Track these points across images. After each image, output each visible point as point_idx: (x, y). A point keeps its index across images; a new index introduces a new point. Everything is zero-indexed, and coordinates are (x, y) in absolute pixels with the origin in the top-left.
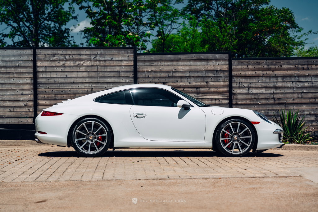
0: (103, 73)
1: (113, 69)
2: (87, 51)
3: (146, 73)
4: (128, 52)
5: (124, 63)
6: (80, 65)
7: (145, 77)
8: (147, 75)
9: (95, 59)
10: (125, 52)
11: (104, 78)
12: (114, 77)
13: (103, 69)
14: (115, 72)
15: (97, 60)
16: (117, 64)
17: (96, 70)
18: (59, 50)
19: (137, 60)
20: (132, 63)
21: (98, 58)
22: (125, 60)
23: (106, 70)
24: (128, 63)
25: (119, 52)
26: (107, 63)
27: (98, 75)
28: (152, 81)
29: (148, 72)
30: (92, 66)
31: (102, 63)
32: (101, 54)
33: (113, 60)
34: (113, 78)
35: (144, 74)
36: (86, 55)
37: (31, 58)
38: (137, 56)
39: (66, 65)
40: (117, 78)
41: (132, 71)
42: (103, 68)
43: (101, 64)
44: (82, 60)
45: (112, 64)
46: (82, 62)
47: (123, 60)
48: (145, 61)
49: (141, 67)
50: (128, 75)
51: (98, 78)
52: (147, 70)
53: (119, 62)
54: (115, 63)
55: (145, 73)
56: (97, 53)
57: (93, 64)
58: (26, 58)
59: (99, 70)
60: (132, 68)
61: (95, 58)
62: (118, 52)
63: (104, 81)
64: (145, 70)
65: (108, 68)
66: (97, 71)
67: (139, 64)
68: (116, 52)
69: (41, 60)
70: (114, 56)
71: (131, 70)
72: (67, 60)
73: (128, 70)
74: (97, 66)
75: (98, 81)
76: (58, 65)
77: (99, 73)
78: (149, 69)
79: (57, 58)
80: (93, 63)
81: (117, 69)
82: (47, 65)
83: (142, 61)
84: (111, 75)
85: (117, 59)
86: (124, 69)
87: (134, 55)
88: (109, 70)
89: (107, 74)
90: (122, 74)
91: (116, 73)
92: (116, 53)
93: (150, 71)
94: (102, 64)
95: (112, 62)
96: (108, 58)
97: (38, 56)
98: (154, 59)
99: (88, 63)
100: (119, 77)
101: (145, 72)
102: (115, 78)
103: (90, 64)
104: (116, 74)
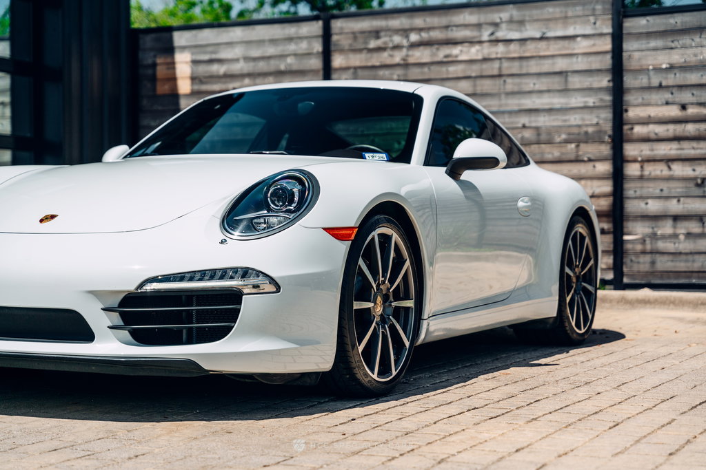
0: (517, 80)
1: (546, 66)
2: (471, 14)
3: (652, 73)
4: (594, 10)
5: (582, 45)
6: (450, 59)
7: (649, 88)
8: (655, 82)
9: (493, 38)
10: (584, 10)
11: (518, 96)
12: (549, 91)
13: (515, 68)
14: (553, 76)
15: (498, 41)
16: (560, 49)
17: (496, 72)
18: (393, 18)
19: (624, 32)
20: (606, 44)
21: (500, 34)
22: (584, 36)
23: (524, 71)
24: (594, 45)
25: (566, 12)
26: (531, 49)
27: (502, 87)
28: (670, 100)
29: (658, 70)
30: (485, 60)
31: (514, 50)
32: (511, 21)
33: (547, 39)
34: (546, 95)
35: (646, 77)
36: (466, 26)
37: (318, 47)
38: (625, 20)
39: (411, 60)
40: (557, 94)
41: (607, 70)
42: (516, 64)
43: (509, 52)
44: (455, 43)
45: (545, 50)
46: (455, 50)
47: (577, 36)
48: (649, 35)
49: (636, 55)
50: (596, 85)
51: (503, 96)
52: (655, 62)
53: (565, 43)
54: (554, 48)
55: (649, 75)
56: (501, 19)
57: (489, 54)
58: (304, 46)
59: (505, 72)
60: (607, 61)
61: (492, 34)
62: (561, 12)
63: (519, 105)
64: (650, 62)
65: (532, 62)
66: (500, 76)
67: (629, 46)
68: (558, 10)
69: (342, 51)
70: (552, 25)
71: (603, 67)
72: (413, 46)
73: (595, 66)
74: (500, 59)
75: (500, 106)
76: (389, 61)
77: (505, 81)
78: (663, 60)
79: (385, 43)
80: (487, 50)
81: (561, 64)
82: (357, 63)
83: (639, 36)
84: (541, 84)
85: (560, 33)
86: (580, 64)
87: (613, 19)
88: (534, 70)
89: (530, 84)
90: (576, 82)
91: (557, 79)
92: (558, 15)
93: (664, 66)
94: (515, 52)
95: (543, 44)
96: (532, 31)
97: (335, 38)
98: (679, 26)
99: (474, 52)
100: (565, 91)
101: (648, 70)
102: (551, 94)
103: (477, 55)
104: (556, 82)
